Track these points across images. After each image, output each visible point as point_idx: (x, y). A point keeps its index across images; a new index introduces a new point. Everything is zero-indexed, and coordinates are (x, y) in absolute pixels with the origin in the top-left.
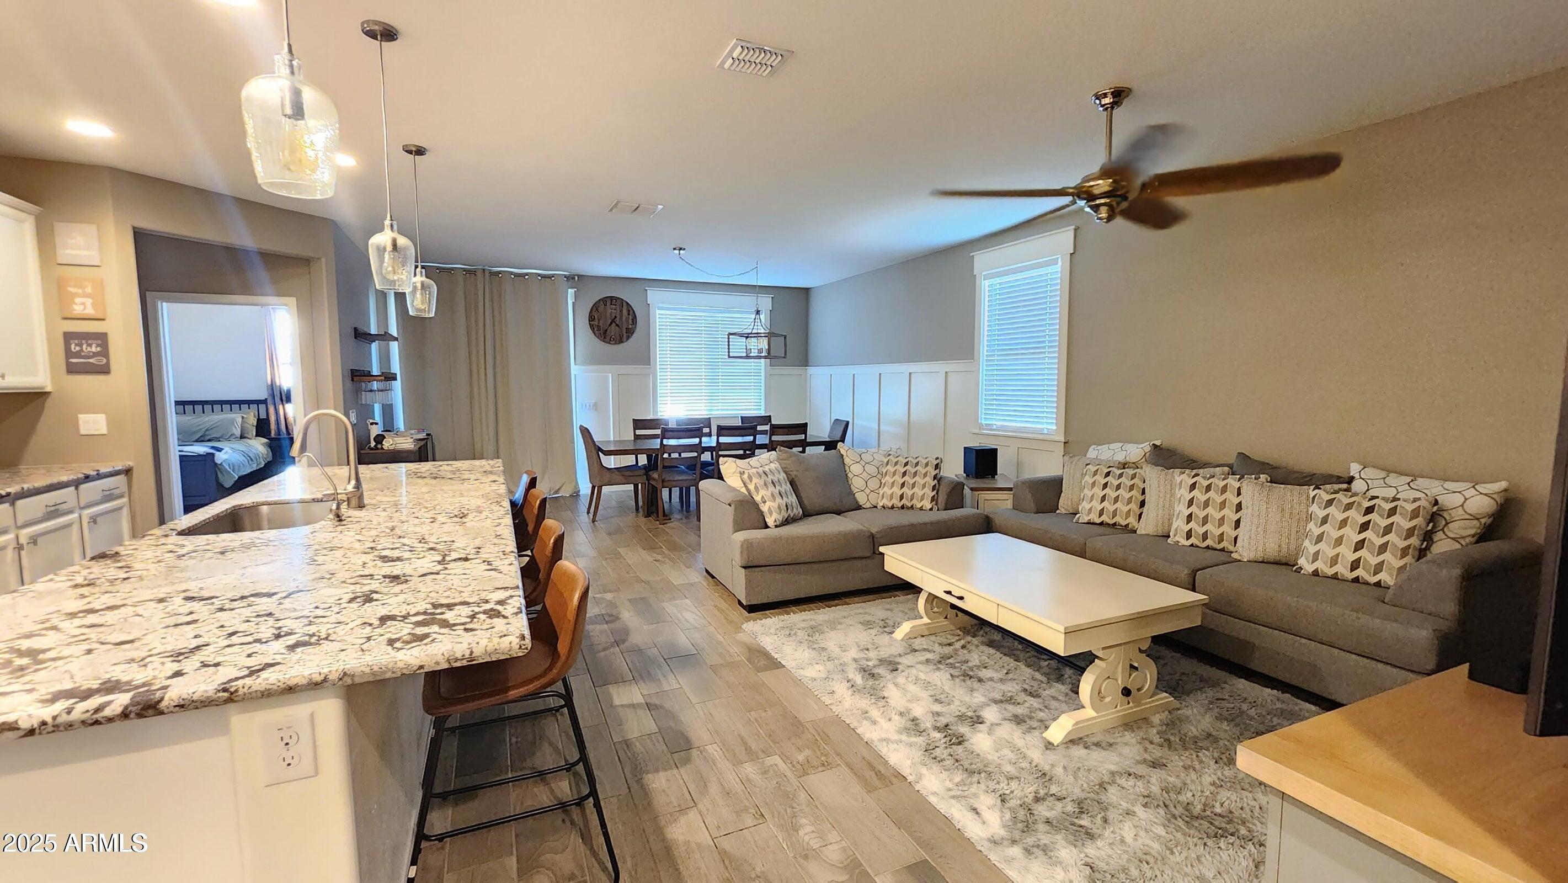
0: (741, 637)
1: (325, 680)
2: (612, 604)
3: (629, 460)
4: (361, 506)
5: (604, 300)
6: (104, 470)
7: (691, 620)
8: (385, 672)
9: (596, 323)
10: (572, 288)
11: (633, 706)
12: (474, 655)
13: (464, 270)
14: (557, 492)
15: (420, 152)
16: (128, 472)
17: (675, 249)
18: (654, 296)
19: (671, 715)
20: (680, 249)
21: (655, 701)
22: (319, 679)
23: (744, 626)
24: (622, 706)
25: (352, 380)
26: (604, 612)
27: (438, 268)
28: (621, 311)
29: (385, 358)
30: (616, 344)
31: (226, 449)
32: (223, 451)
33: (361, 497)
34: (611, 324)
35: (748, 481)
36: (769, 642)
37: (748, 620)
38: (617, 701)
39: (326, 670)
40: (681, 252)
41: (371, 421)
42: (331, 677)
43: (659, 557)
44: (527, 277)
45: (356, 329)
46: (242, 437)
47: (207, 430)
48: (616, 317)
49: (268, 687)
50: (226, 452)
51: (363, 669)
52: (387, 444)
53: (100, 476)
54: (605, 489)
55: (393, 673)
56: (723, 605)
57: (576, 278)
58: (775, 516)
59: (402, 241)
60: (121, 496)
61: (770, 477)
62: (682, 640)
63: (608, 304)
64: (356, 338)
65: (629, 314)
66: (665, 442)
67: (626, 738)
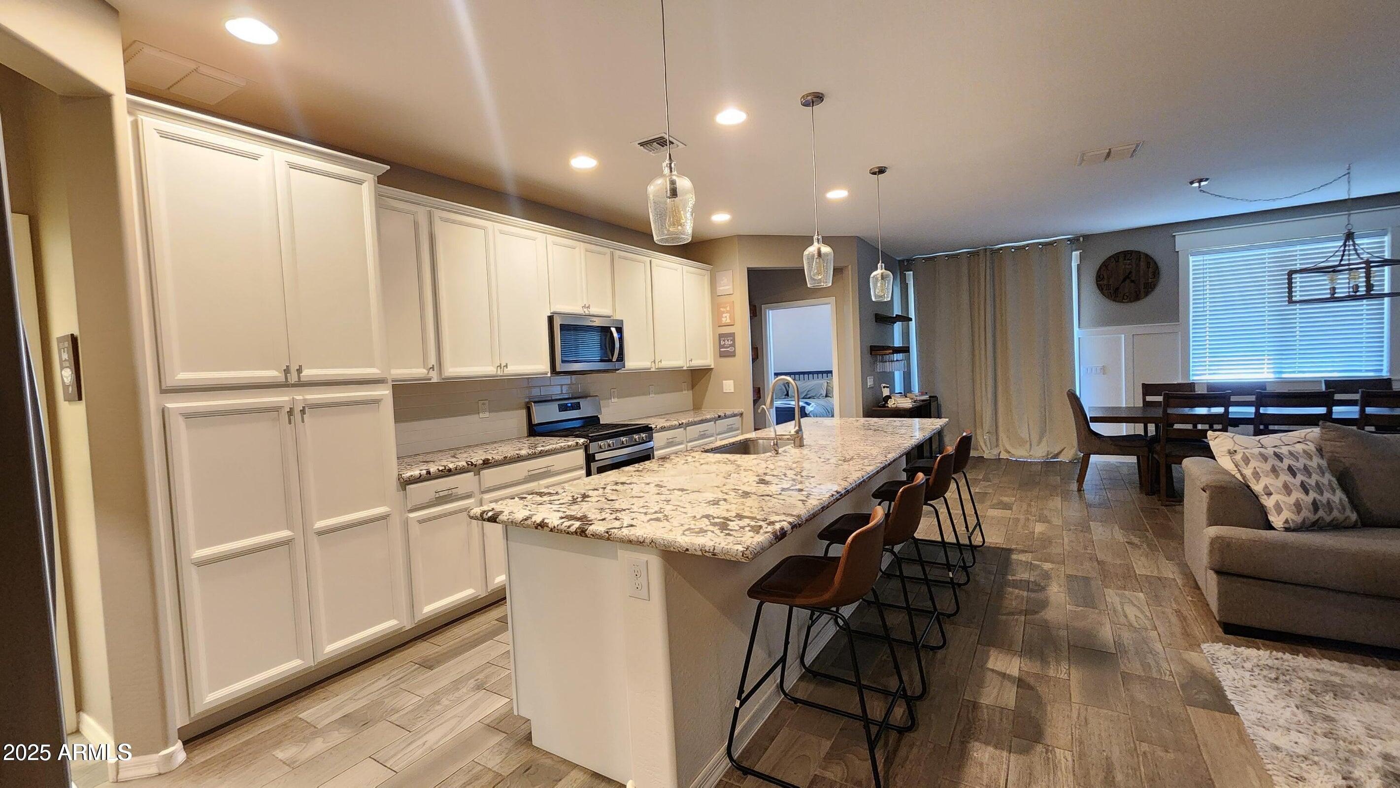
0: (1193, 657)
1: (644, 542)
2: (1046, 576)
3: (1139, 429)
4: (801, 445)
5: (1116, 257)
6: (728, 413)
7: (1132, 619)
8: (670, 547)
9: (1105, 282)
10: (1076, 250)
11: (1003, 675)
12: (715, 551)
13: (968, 253)
14: (1056, 456)
15: (882, 171)
16: (741, 414)
17: (1192, 183)
18: (1182, 240)
19: (1039, 702)
20: (1200, 181)
21: (1031, 681)
22: (642, 540)
23: (1204, 646)
24: (993, 670)
25: (871, 354)
26: (1032, 579)
27: (947, 256)
28: (1138, 265)
29: (906, 335)
30: (1131, 302)
31: (813, 404)
32: (811, 405)
33: (801, 439)
34: (1124, 280)
35: (1242, 463)
36: (1228, 677)
37: (1217, 640)
38: (990, 665)
39: (645, 536)
40: (1203, 183)
41: (884, 385)
42: (646, 541)
43: (1136, 541)
44: (1027, 248)
45: (876, 315)
46: (826, 396)
47: (808, 391)
48: (1130, 273)
49: (622, 537)
50: (812, 406)
51: (660, 540)
52: (891, 404)
53: (726, 417)
54: (1094, 458)
55: (674, 548)
56: (1190, 612)
57: (1081, 239)
58: (1286, 514)
59: (826, 249)
60: (738, 430)
61: (1287, 462)
62: (1107, 633)
63: (1121, 259)
64: (876, 321)
65: (1148, 268)
66: (1170, 411)
67: (977, 701)
